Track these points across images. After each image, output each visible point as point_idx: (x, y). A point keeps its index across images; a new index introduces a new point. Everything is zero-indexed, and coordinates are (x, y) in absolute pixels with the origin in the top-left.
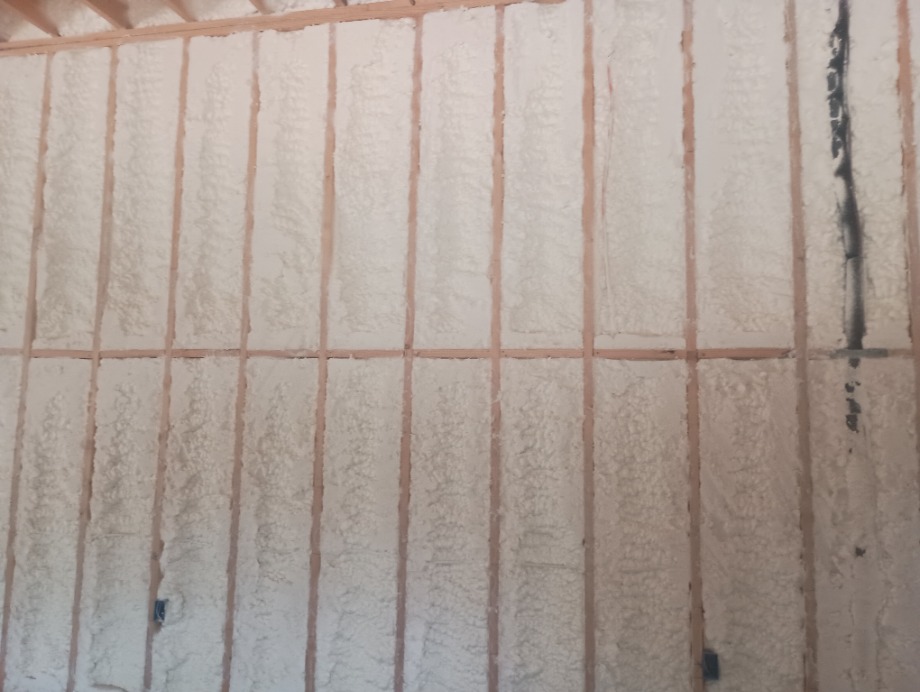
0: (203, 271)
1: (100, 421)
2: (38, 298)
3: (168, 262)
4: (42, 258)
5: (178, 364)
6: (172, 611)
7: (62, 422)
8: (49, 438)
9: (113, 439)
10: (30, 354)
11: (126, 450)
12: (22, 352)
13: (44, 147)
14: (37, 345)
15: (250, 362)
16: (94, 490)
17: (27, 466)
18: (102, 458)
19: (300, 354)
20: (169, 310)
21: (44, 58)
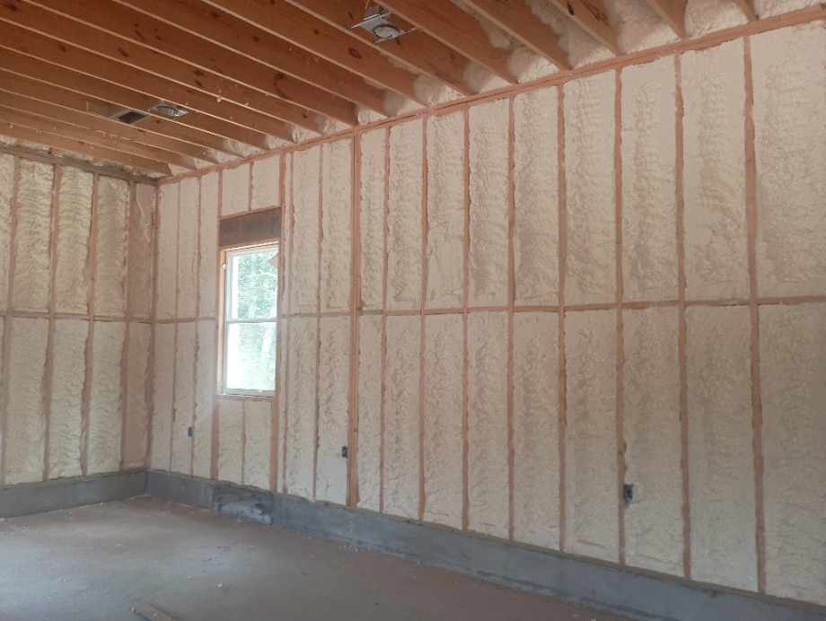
0: (642, 243)
1: (569, 357)
2: (516, 270)
3: (613, 237)
4: (517, 243)
5: (627, 313)
6: (637, 493)
7: (539, 357)
8: (530, 369)
9: (579, 369)
10: (514, 310)
11: (590, 376)
12: (507, 308)
13: (512, 165)
14: (518, 303)
15: (688, 309)
16: (568, 404)
17: (517, 387)
18: (572, 382)
19: (732, 302)
20: (617, 274)
21: (507, 101)
